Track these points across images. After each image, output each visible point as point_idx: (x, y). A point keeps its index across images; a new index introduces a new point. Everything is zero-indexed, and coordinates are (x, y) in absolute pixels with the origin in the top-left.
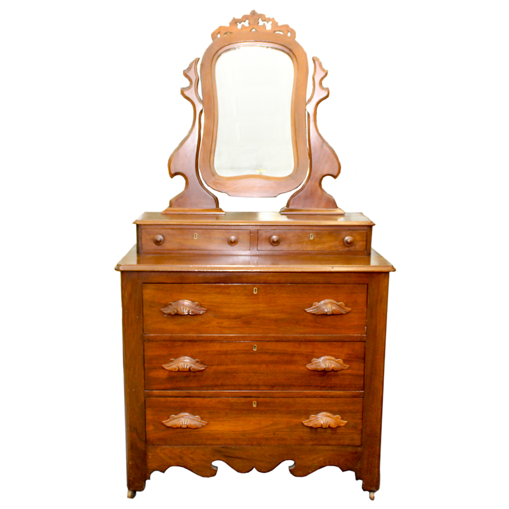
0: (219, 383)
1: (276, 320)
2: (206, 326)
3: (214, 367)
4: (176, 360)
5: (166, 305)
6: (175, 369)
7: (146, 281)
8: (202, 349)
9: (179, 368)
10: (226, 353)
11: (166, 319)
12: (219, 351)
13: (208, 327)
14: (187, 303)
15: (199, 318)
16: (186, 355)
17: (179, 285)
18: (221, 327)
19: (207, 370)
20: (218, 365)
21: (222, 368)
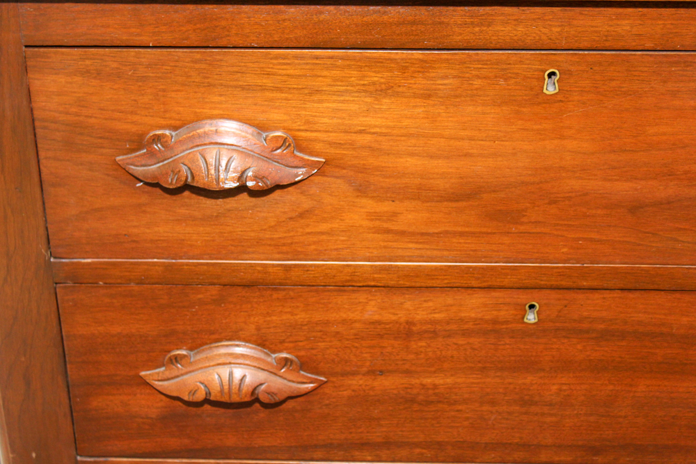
0: (377, 435)
1: (636, 208)
2: (324, 227)
3: (357, 382)
4: (195, 357)
5: (139, 142)
6: (193, 392)
7: (39, 37)
8: (301, 316)
9: (208, 393)
10: (407, 332)
11: (144, 199)
12: (379, 322)
13: (330, 233)
14: (231, 131)
15: (291, 195)
16: (234, 336)
17: (197, 54)
18: (388, 231)
19: (327, 390)
20: (372, 373)
21: (389, 383)
